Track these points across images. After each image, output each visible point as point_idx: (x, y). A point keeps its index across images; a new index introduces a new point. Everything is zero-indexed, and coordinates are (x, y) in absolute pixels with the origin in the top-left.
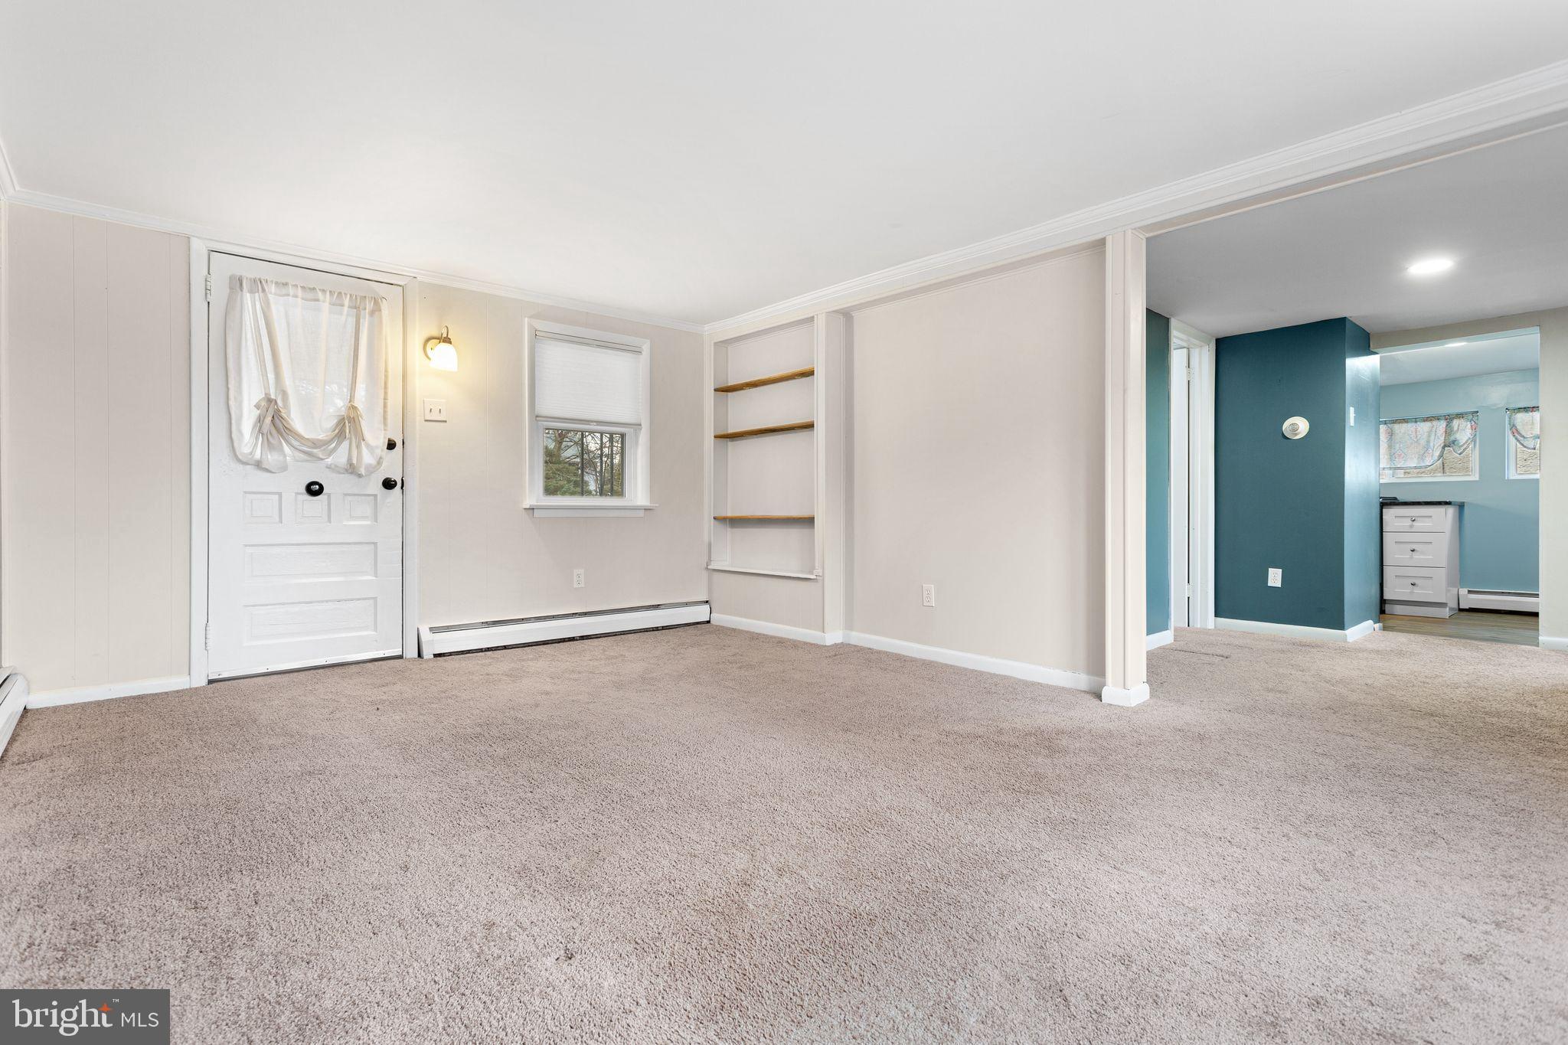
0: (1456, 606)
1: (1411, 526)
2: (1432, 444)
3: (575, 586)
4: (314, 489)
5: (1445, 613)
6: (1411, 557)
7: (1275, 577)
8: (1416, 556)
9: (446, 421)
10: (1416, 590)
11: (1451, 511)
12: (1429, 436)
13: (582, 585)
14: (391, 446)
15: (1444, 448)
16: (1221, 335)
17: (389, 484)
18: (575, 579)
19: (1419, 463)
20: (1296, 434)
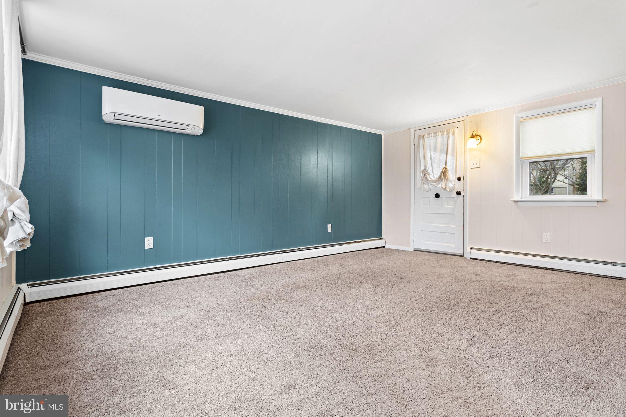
3: (544, 241)
4: (437, 196)
9: (479, 167)
13: (549, 241)
14: (459, 179)
17: (459, 193)
18: (544, 238)
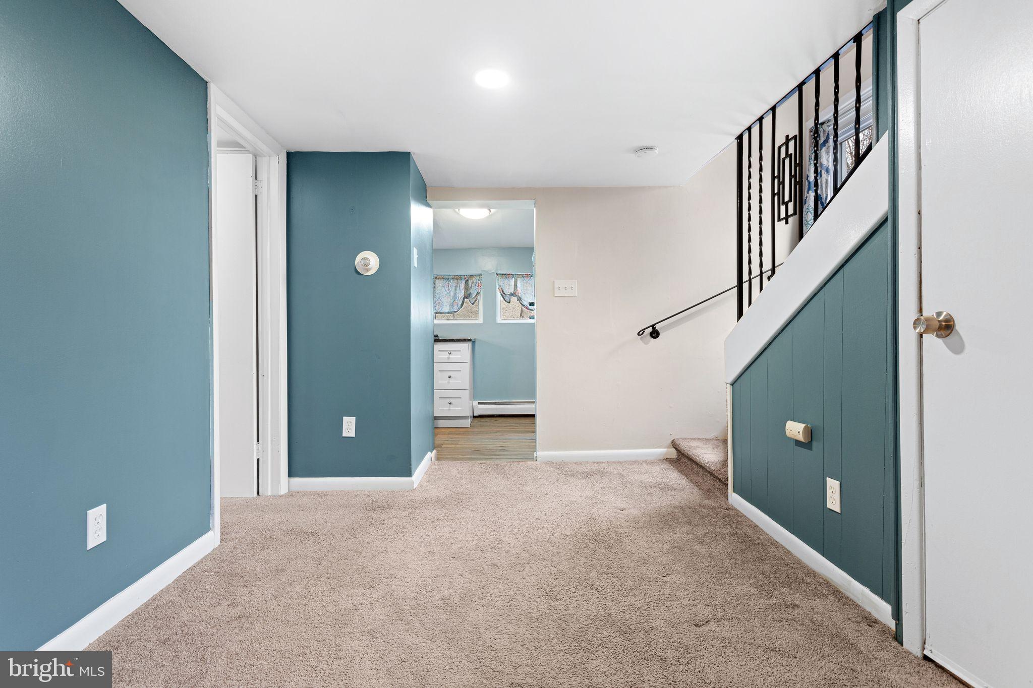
0: (472, 415)
1: (449, 358)
2: (457, 296)
5: (467, 423)
6: (449, 383)
7: (349, 427)
8: (451, 381)
10: (452, 408)
11: (467, 346)
12: (456, 290)
15: (464, 299)
16: (293, 149)
19: (450, 309)
20: (368, 270)
